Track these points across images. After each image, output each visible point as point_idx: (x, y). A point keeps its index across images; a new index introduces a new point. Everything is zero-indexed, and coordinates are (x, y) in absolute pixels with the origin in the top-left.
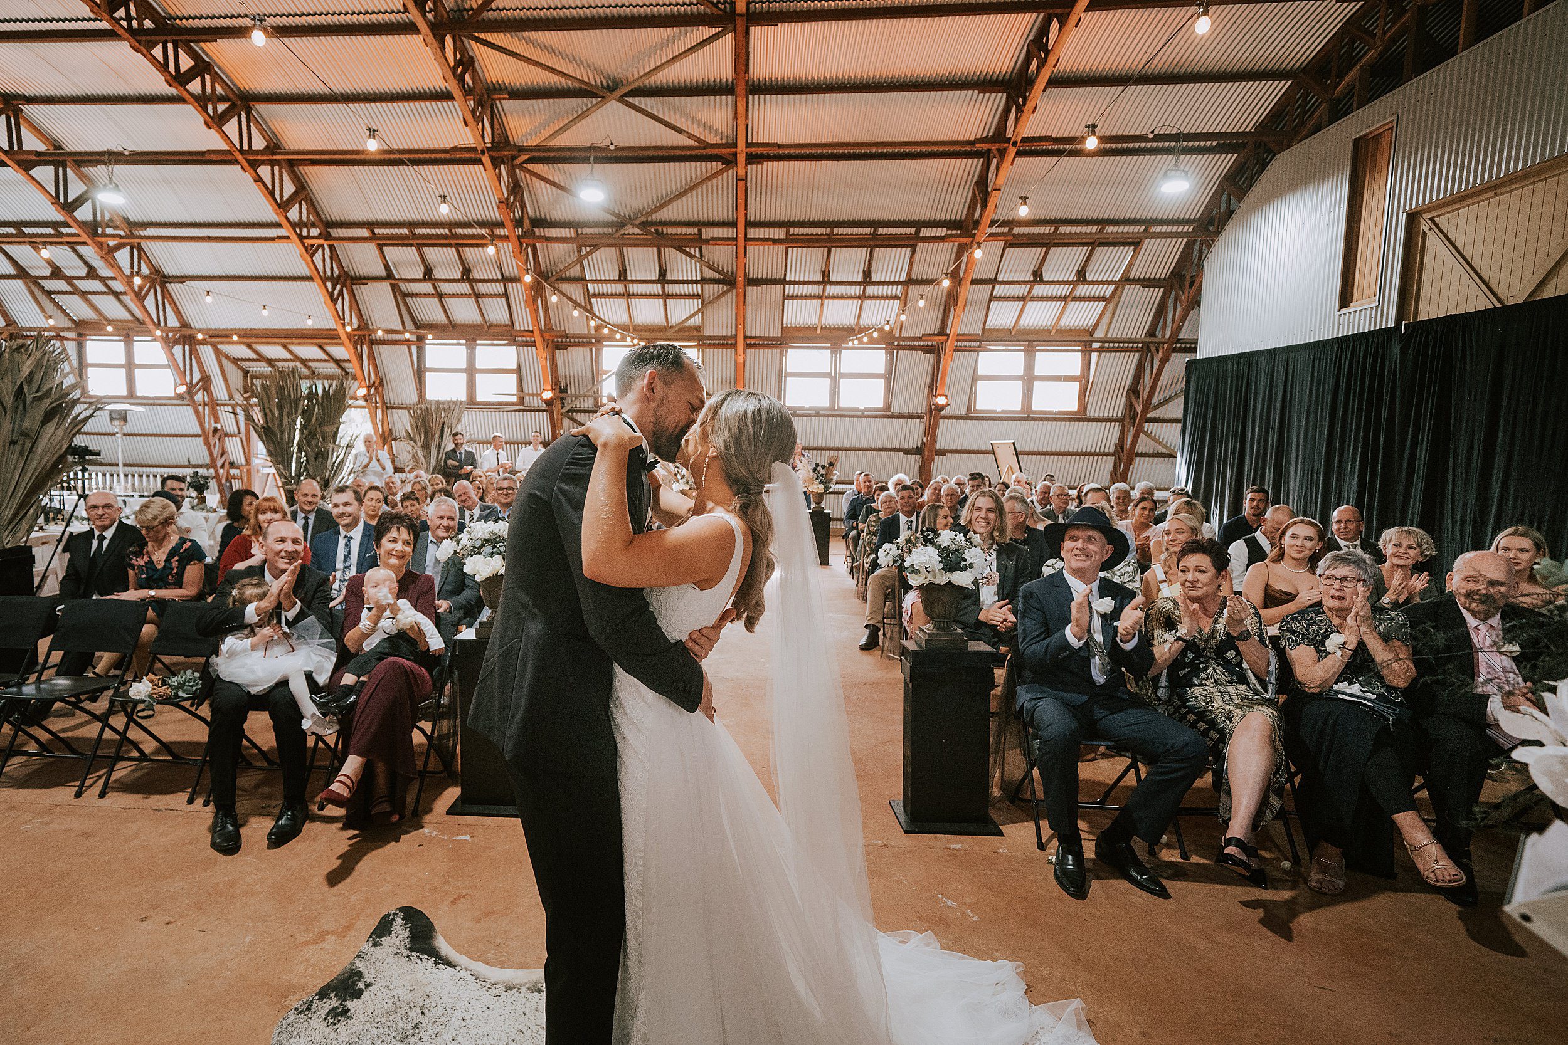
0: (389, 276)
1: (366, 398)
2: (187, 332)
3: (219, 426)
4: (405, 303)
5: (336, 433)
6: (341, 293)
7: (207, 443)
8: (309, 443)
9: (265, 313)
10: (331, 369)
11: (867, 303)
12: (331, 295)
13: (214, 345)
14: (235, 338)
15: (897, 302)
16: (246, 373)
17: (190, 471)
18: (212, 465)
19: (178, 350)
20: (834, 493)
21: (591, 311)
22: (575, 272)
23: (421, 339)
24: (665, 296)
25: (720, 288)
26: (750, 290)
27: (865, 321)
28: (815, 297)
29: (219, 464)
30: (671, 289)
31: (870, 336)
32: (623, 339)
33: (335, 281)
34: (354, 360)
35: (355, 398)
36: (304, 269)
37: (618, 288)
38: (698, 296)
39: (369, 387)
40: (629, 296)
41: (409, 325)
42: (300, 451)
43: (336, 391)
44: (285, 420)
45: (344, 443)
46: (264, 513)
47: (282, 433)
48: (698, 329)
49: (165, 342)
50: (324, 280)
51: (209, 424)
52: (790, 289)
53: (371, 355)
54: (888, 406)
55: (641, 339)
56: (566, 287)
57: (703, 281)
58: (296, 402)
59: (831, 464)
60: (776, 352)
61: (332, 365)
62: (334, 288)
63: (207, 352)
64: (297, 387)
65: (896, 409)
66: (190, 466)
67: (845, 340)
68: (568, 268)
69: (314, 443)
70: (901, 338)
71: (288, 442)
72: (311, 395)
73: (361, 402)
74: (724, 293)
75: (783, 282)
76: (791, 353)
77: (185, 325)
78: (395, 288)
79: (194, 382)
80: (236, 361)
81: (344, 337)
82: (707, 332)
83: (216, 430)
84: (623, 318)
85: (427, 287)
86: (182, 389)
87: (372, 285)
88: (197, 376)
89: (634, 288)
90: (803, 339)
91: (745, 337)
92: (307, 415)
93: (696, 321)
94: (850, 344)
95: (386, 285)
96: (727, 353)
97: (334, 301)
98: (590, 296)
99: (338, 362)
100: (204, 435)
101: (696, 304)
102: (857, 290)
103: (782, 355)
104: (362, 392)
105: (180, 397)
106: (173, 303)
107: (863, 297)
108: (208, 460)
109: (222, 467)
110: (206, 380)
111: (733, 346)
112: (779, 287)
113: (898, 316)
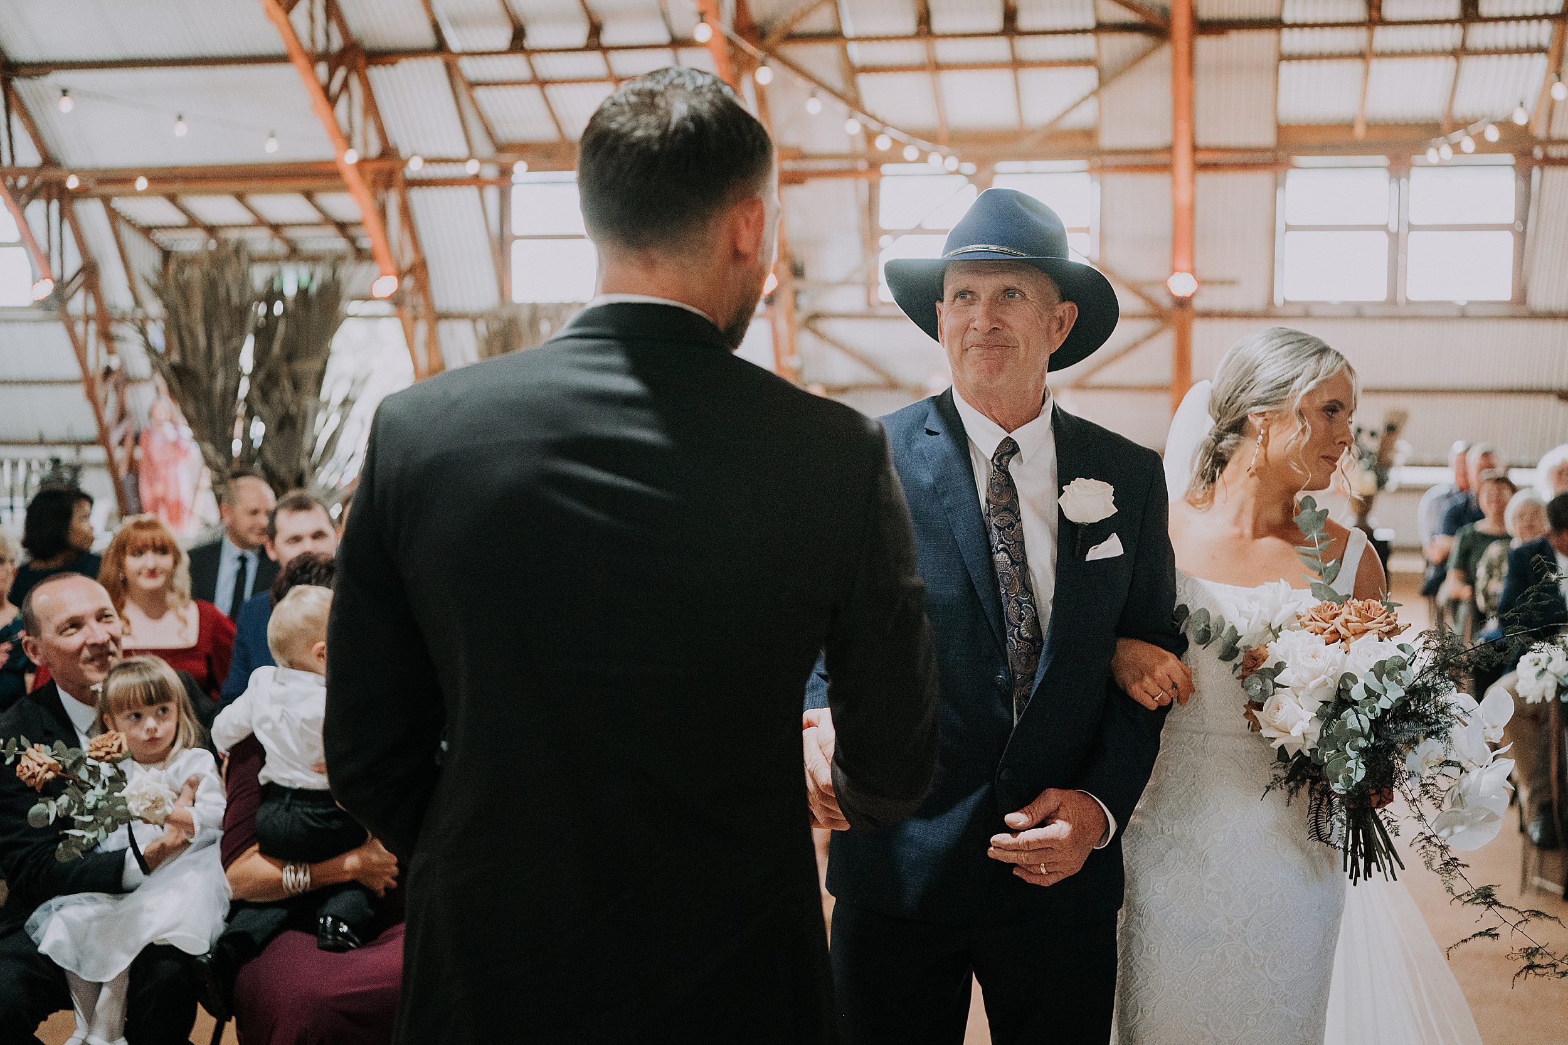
0: (441, 47)
1: (397, 300)
2: (51, 174)
3: (114, 363)
4: (474, 101)
5: (321, 375)
6: (345, 85)
7: (91, 395)
8: (265, 397)
9: (181, 129)
10: (331, 242)
11: (1469, 63)
12: (326, 89)
13: (106, 200)
14: (142, 184)
15: (1541, 61)
16: (166, 255)
17: (43, 454)
18: (102, 440)
19: (36, 209)
20: (1402, 490)
21: (854, 103)
22: (820, 21)
23: (505, 173)
24: (1017, 64)
25: (1136, 41)
26: (1206, 46)
27: (1464, 107)
28: (1350, 56)
29: (115, 437)
30: (1029, 48)
31: (1480, 140)
32: (923, 158)
33: (334, 60)
34: (372, 222)
35: (367, 298)
36: (271, 40)
37: (913, 52)
38: (1088, 62)
39: (401, 275)
40: (936, 67)
41: (484, 148)
42: (250, 415)
43: (324, 289)
44: (218, 352)
45: (337, 399)
46: (139, 552)
47: (212, 375)
48: (1089, 134)
49: (12, 196)
50: (314, 58)
51: (98, 357)
52: (1292, 40)
53: (406, 212)
54: (1521, 295)
55: (963, 159)
56: (798, 53)
57: (1101, 28)
58: (243, 311)
59: (1391, 429)
60: (1262, 179)
61: (331, 231)
62: (331, 74)
63: (91, 212)
64: (244, 281)
65: (1539, 300)
66: (41, 442)
67: (1420, 147)
68: (805, 14)
69: (275, 396)
70: (1550, 141)
71: (224, 397)
72: (272, 295)
73: (386, 308)
74: (1145, 54)
75: (1276, 24)
76: (1293, 178)
77: (49, 161)
78: (451, 70)
79: (68, 275)
80: (147, 231)
81: (351, 176)
82: (1107, 140)
83: (108, 372)
84: (923, 116)
85: (516, 66)
86: (46, 289)
87: (405, 66)
88: (73, 262)
89: (946, 51)
90: (1324, 149)
91: (1195, 149)
92: (265, 334)
93: (1084, 116)
94: (1432, 156)
95: (435, 66)
96: (1157, 182)
97: (332, 101)
98: (853, 71)
99: (342, 227)
100: (88, 382)
101: (1088, 78)
102: (1450, 36)
103: (1278, 184)
104: (387, 285)
105: (44, 305)
106: (26, 116)
107: (1460, 52)
108: (90, 429)
109: (122, 443)
110: (90, 272)
111: (1167, 168)
112: (1266, 38)
113: (1547, 87)
